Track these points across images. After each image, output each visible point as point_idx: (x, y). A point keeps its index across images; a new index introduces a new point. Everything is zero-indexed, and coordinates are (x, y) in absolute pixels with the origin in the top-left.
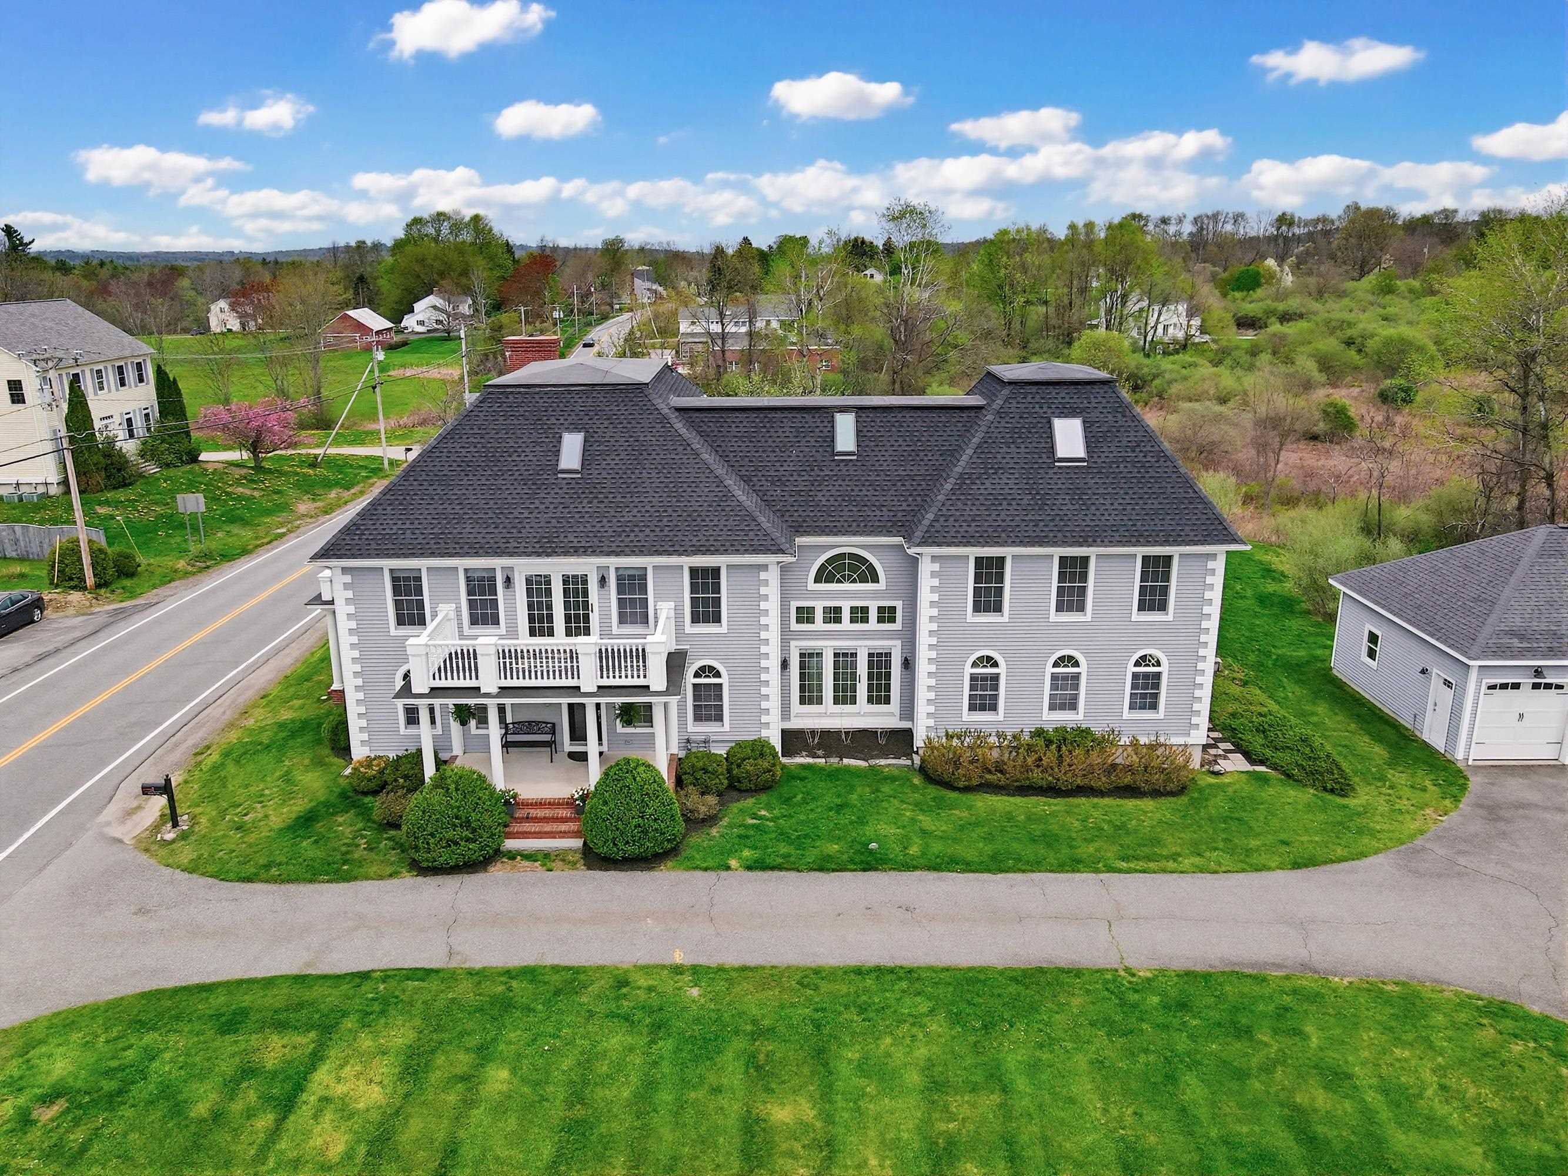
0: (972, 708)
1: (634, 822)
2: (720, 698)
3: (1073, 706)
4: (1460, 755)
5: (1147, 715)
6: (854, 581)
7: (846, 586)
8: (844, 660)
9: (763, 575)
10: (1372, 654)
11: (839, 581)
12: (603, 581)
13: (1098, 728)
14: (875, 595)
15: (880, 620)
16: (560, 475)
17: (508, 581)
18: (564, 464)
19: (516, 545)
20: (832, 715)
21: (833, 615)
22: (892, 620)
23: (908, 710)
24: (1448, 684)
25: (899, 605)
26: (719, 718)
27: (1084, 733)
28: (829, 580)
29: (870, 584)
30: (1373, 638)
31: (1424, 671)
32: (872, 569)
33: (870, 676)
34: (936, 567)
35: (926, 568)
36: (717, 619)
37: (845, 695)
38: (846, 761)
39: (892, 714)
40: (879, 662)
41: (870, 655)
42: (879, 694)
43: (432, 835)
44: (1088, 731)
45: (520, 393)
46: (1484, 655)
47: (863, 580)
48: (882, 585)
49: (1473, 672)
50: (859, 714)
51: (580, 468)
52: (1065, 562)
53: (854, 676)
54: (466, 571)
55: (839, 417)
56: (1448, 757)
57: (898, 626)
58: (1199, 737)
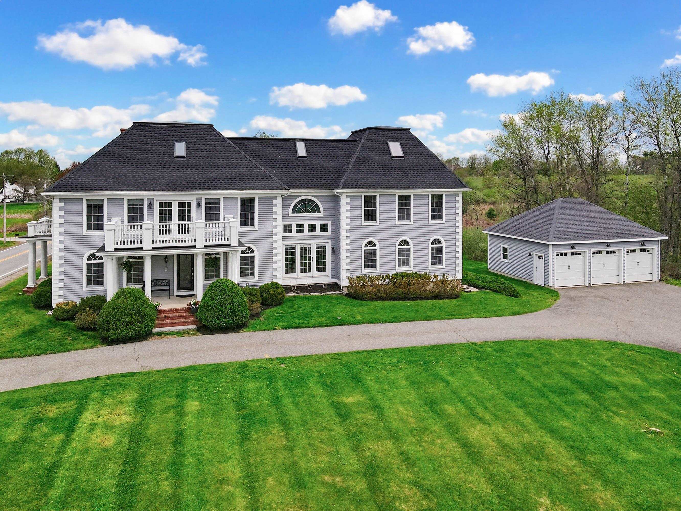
0: (366, 267)
1: (229, 306)
2: (253, 263)
3: (408, 264)
4: (551, 285)
5: (438, 266)
6: (309, 212)
7: (306, 214)
8: (306, 251)
9: (275, 202)
10: (505, 257)
11: (303, 212)
12: (199, 205)
13: (420, 272)
14: (319, 218)
15: (321, 230)
16: (175, 159)
17: (150, 205)
18: (177, 154)
19: (156, 186)
20: (301, 278)
21: (300, 228)
22: (326, 230)
23: (336, 273)
24: (541, 257)
25: (329, 223)
26: (253, 274)
27: (414, 275)
28: (299, 212)
29: (316, 214)
30: (505, 250)
31: (530, 255)
32: (317, 206)
33: (317, 258)
34: (348, 200)
35: (344, 201)
36: (253, 224)
37: (306, 268)
38: (312, 294)
39: (327, 276)
40: (321, 251)
41: (317, 248)
42: (321, 267)
44: (416, 273)
45: (151, 126)
46: (554, 240)
47: (314, 212)
48: (322, 214)
49: (551, 248)
50: (312, 277)
51: (185, 156)
52: (401, 197)
53: (310, 258)
54: (128, 200)
55: (298, 143)
56: (546, 286)
57: (329, 233)
58: (459, 276)
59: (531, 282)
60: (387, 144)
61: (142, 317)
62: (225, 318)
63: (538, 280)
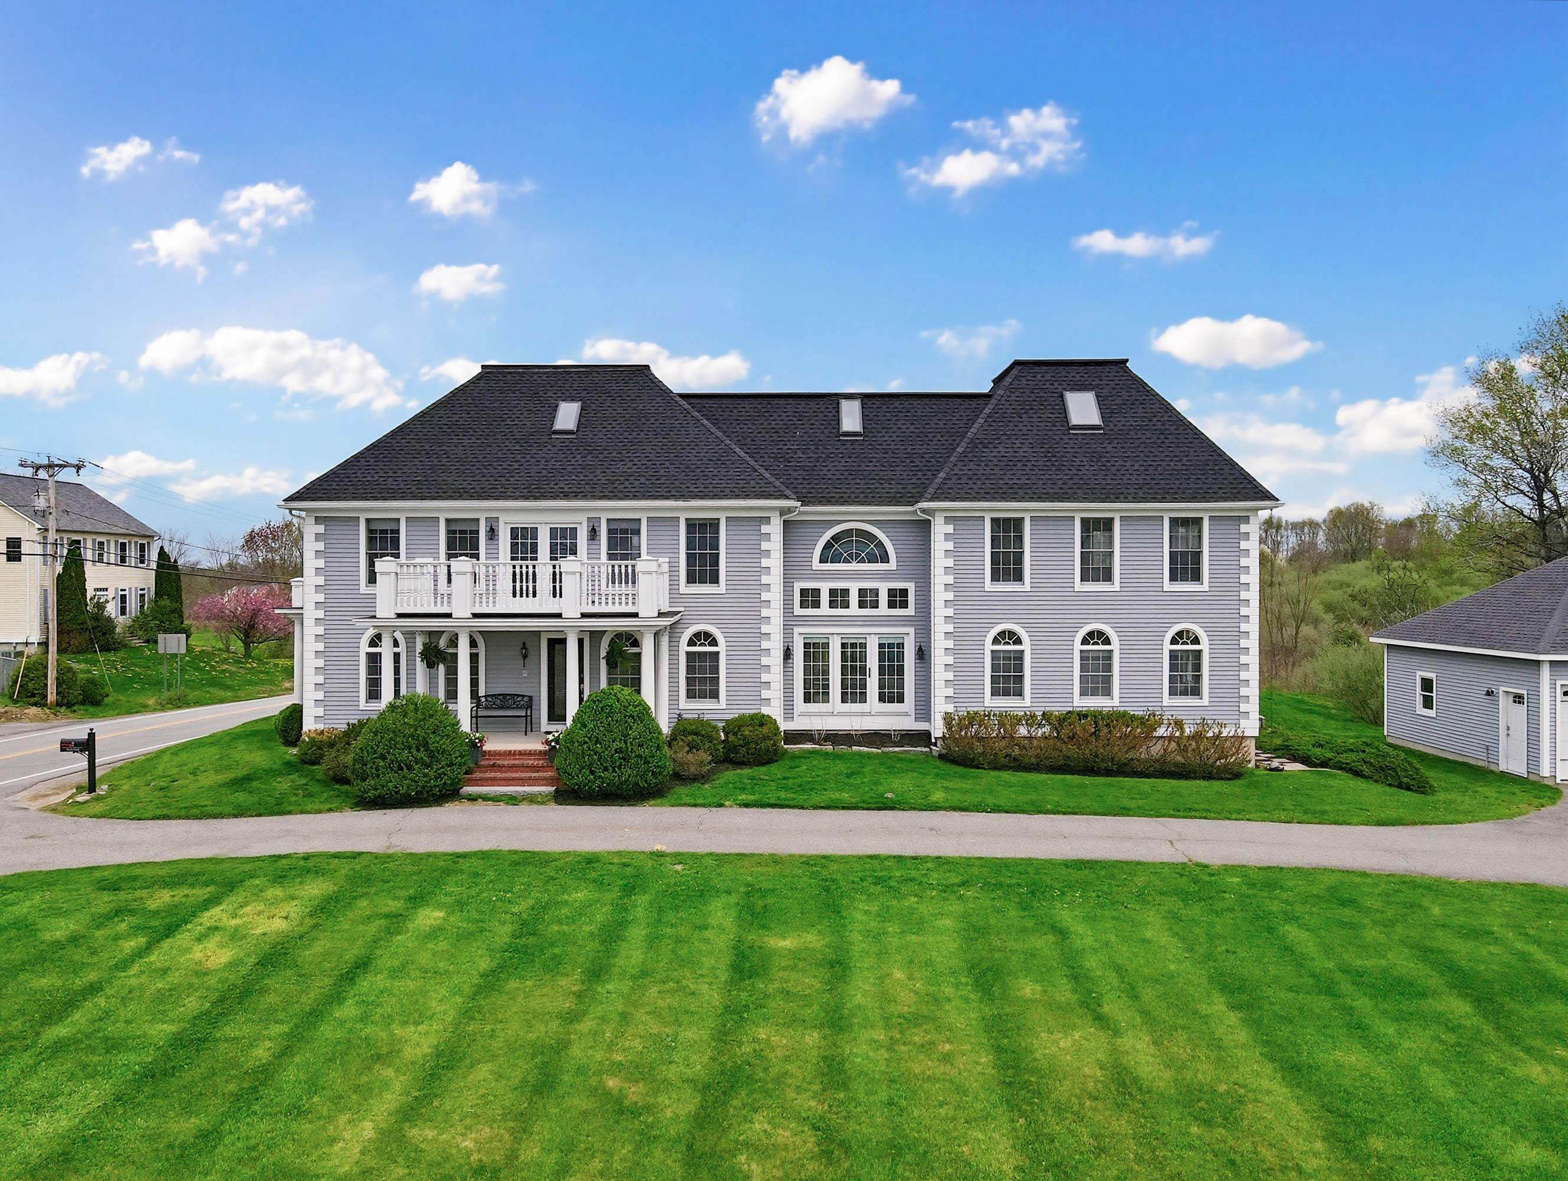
0: (995, 693)
1: (616, 745)
2: (716, 670)
3: (1107, 692)
4: (1545, 771)
5: (1190, 701)
6: (862, 561)
7: (854, 566)
8: (853, 653)
9: (765, 529)
10: (1428, 703)
11: (846, 561)
12: (593, 534)
13: (1137, 711)
14: (885, 576)
15: (892, 605)
16: (554, 436)
17: (492, 534)
18: (559, 425)
19: (503, 490)
20: (840, 714)
21: (839, 598)
22: (904, 605)
23: (924, 710)
24: (1518, 699)
25: (911, 587)
26: (715, 695)
27: (1122, 718)
28: (836, 559)
29: (879, 564)
30: (1427, 685)
31: (1489, 693)
32: (880, 545)
33: (881, 668)
34: (950, 529)
35: (940, 529)
36: (715, 580)
37: (854, 692)
38: (856, 748)
39: (906, 714)
40: (891, 655)
41: (881, 646)
42: (891, 694)
43: (383, 757)
46: (1554, 649)
47: (872, 559)
48: (893, 565)
49: (1545, 672)
50: (870, 714)
51: (575, 429)
52: (1087, 525)
53: (863, 670)
54: (448, 521)
55: (845, 405)
56: (1532, 777)
57: (910, 611)
58: (1251, 727)
59: (1493, 767)
60: (1062, 396)
61: (432, 756)
62: (606, 769)
63: (1512, 761)
